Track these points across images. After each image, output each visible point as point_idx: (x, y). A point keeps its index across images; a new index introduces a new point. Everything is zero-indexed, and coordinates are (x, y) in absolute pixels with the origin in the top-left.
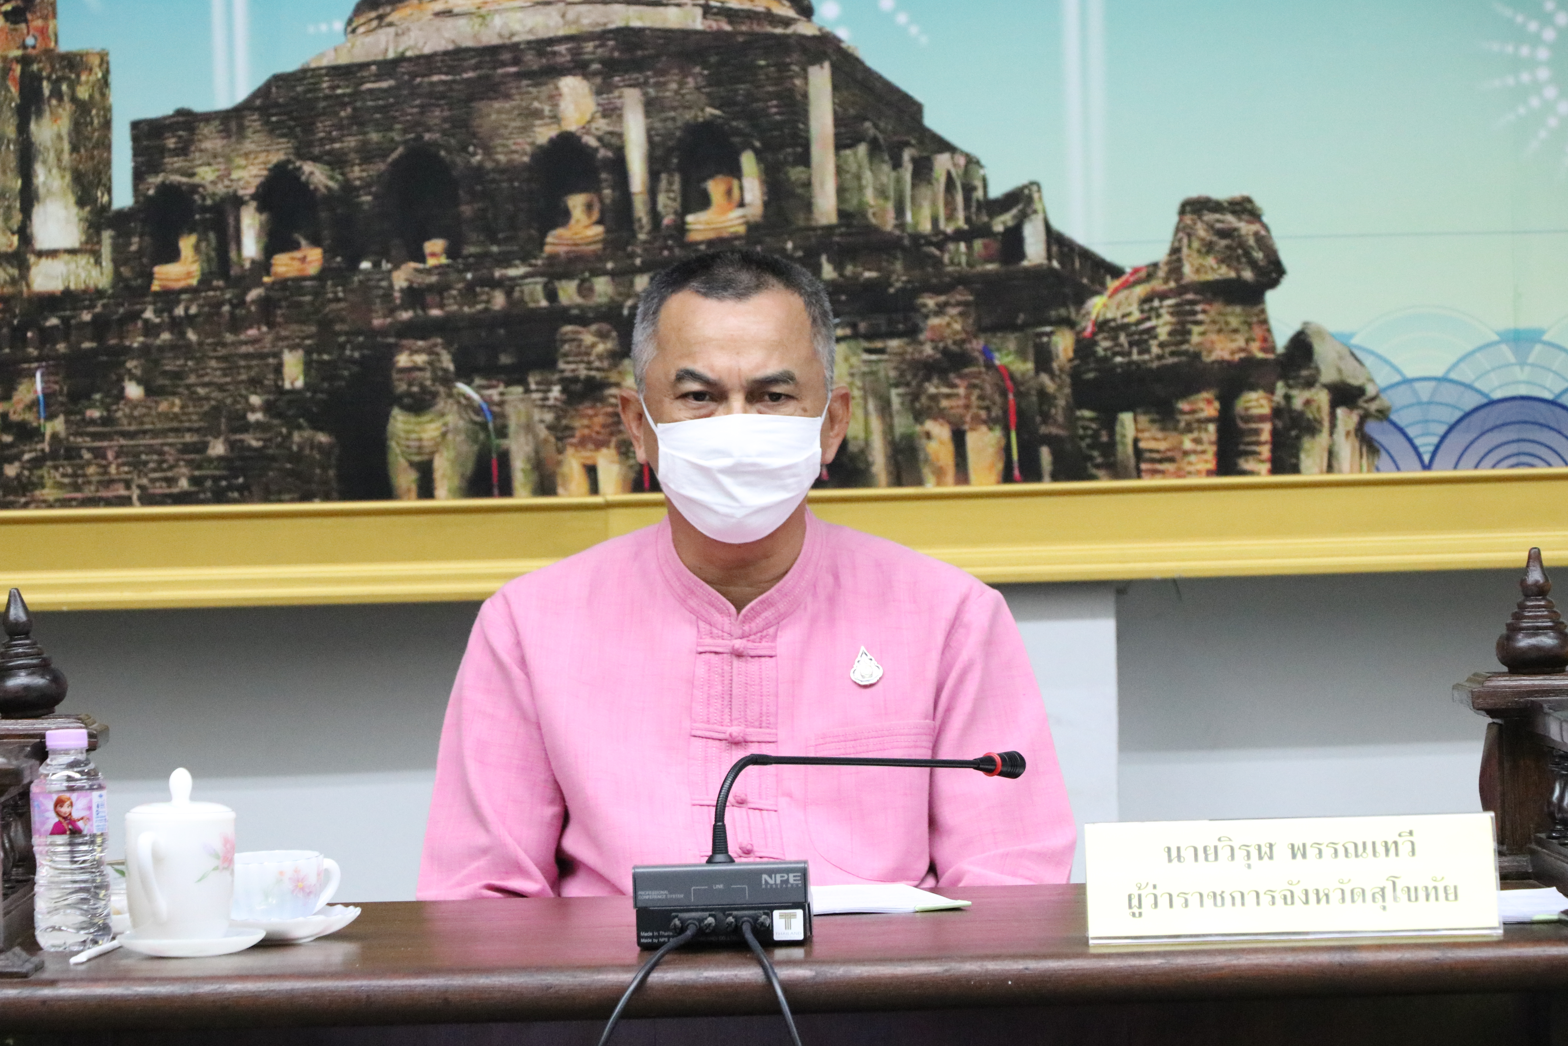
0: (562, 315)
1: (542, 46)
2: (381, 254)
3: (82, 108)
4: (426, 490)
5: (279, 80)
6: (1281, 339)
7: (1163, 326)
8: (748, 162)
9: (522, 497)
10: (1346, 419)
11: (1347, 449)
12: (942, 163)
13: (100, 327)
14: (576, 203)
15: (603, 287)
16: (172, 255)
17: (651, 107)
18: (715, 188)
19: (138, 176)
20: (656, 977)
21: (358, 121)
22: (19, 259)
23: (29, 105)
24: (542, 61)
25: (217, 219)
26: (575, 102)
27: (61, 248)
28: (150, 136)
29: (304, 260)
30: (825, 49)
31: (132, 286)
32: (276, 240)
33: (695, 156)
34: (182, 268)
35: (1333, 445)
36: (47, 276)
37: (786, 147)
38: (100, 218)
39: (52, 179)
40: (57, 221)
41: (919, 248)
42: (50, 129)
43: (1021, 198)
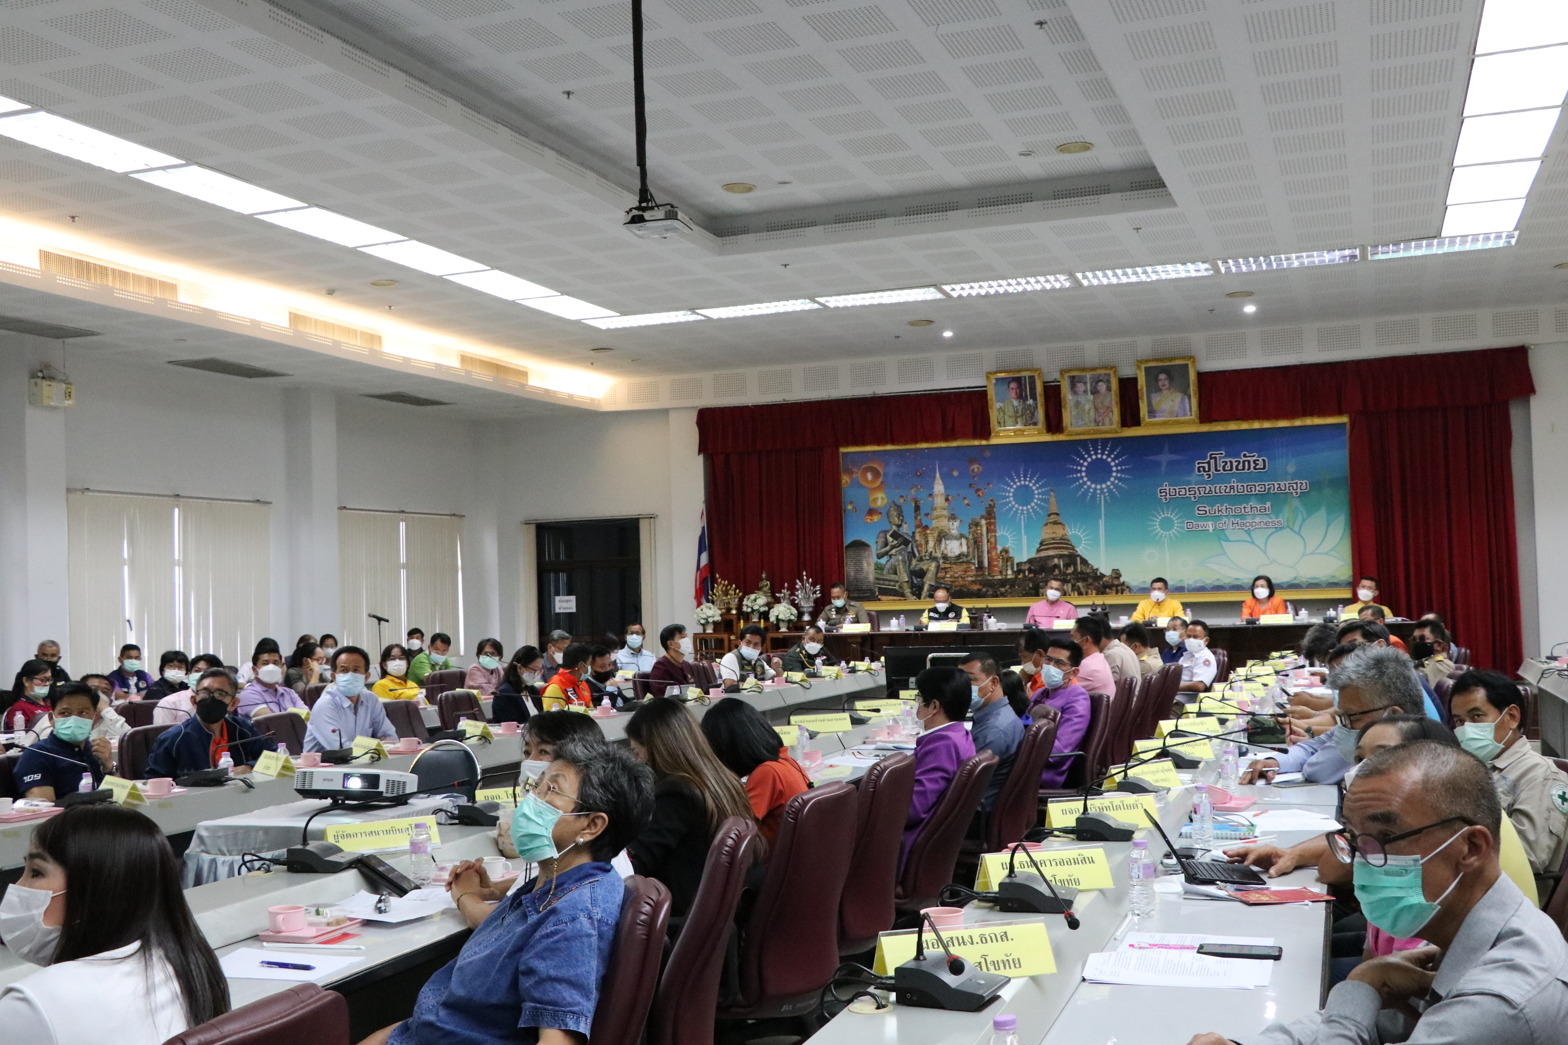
2: (1038, 574)
3: (1012, 562)
5: (1030, 559)
6: (1122, 582)
7: (1110, 581)
8: (1072, 566)
12: (1090, 566)
13: (1013, 581)
17: (1063, 561)
18: (1069, 568)
19: (1017, 568)
21: (1037, 563)
22: (1006, 575)
23: (1007, 561)
24: (1053, 557)
25: (1024, 572)
26: (1056, 561)
27: (1010, 574)
28: (1018, 564)
29: (1032, 575)
30: (1079, 555)
31: (1016, 578)
32: (1029, 573)
33: (1067, 566)
34: (1021, 576)
35: (1127, 592)
36: (1009, 577)
37: (1075, 564)
38: (1013, 572)
39: (1009, 568)
40: (1010, 572)
41: (1088, 574)
42: (1009, 564)
43: (1097, 569)
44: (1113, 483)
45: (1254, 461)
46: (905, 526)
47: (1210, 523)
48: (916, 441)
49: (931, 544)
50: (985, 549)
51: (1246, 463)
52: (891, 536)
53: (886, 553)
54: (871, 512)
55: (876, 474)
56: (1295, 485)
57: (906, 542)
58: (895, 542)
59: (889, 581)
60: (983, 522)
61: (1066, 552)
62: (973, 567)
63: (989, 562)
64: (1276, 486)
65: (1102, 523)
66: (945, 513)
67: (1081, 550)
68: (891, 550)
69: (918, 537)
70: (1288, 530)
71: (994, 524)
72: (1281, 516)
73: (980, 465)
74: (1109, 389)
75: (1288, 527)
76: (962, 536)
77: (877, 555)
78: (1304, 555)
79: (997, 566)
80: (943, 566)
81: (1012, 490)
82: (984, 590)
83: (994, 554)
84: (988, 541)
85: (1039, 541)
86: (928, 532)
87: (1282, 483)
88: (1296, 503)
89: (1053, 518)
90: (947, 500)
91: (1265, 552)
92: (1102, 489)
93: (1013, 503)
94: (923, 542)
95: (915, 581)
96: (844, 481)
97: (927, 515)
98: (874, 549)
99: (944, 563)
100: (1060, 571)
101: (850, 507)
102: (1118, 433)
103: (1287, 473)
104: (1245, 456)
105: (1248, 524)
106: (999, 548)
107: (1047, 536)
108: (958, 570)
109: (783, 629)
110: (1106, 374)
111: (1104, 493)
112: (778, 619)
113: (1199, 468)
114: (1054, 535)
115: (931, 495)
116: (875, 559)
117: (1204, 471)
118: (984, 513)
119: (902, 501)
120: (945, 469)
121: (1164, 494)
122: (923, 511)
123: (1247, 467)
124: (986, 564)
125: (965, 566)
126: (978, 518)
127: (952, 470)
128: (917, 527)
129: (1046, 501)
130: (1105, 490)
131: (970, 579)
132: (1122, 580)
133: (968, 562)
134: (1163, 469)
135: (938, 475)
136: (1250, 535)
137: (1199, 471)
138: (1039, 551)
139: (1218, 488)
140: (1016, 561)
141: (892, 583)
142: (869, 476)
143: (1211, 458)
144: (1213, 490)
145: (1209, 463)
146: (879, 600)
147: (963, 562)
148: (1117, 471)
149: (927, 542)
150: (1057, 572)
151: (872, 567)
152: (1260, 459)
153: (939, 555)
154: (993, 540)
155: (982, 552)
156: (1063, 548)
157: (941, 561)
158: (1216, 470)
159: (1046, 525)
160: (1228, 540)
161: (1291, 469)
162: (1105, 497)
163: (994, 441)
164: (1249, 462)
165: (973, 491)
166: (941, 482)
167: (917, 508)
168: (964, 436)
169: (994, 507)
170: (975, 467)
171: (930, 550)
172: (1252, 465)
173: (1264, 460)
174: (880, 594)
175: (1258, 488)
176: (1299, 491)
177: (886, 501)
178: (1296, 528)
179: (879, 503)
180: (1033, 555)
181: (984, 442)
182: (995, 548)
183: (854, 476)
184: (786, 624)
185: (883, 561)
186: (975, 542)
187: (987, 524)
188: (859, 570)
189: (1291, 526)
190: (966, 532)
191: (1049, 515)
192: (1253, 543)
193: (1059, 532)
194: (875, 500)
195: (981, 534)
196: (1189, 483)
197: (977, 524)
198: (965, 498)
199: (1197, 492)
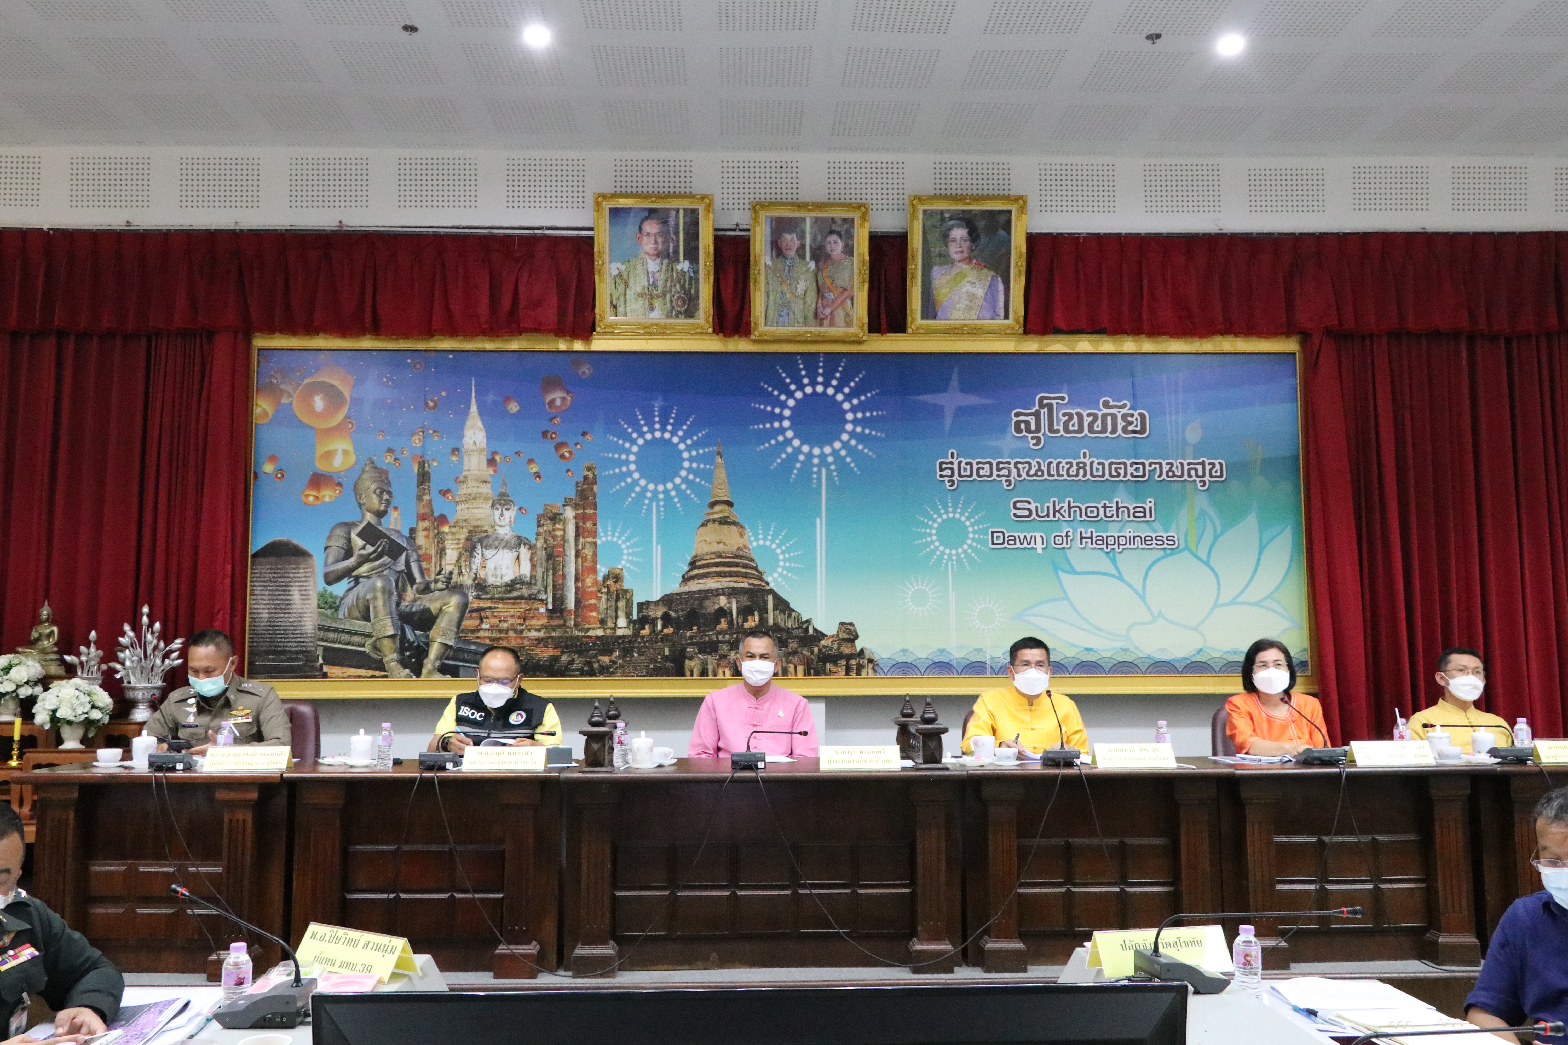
0: (719, 642)
1: (717, 590)
2: (685, 629)
3: (628, 600)
4: (692, 675)
5: (666, 595)
6: (858, 649)
7: (835, 646)
8: (756, 613)
9: (710, 677)
10: (871, 665)
11: (870, 671)
12: (793, 614)
13: (630, 642)
14: (723, 620)
15: (727, 636)
16: (644, 628)
17: (737, 602)
18: (749, 618)
19: (638, 613)
20: (735, 775)
21: (681, 604)
22: (614, 629)
23: (617, 599)
24: (717, 593)
25: (653, 622)
26: (723, 601)
27: (623, 627)
28: (641, 606)
29: (669, 630)
30: (771, 591)
31: (636, 634)
32: (665, 626)
33: (746, 612)
34: (646, 631)
35: (868, 671)
36: (620, 632)
37: (763, 611)
38: (630, 621)
39: (621, 614)
40: (622, 622)
41: (788, 630)
42: (621, 604)
43: (808, 622)
44: (845, 445)
45: (1124, 417)
46: (393, 515)
47: (1038, 535)
48: (429, 333)
49: (451, 555)
50: (571, 569)
51: (1109, 419)
52: (359, 535)
53: (347, 573)
54: (318, 481)
55: (334, 397)
56: (1200, 467)
57: (395, 550)
58: (370, 549)
59: (351, 633)
60: (570, 513)
61: (744, 584)
62: (542, 610)
63: (578, 602)
64: (1166, 468)
65: (820, 526)
66: (486, 489)
67: (775, 580)
68: (359, 565)
69: (421, 540)
70: (1186, 553)
71: (593, 518)
72: (1174, 526)
73: (568, 392)
74: (849, 250)
75: (1187, 548)
76: (520, 541)
77: (326, 576)
78: (1216, 606)
79: (595, 608)
80: (476, 604)
81: (635, 449)
82: (565, 658)
83: (589, 581)
84: (577, 555)
85: (689, 559)
86: (446, 529)
87: (1176, 463)
88: (1201, 501)
89: (720, 511)
90: (491, 462)
91: (1143, 597)
92: (823, 456)
93: (636, 476)
94: (433, 552)
95: (410, 636)
96: (257, 411)
97: (445, 493)
98: (319, 563)
99: (478, 597)
100: (730, 623)
101: (268, 468)
102: (860, 342)
103: (1185, 443)
104: (1106, 405)
105: (1111, 541)
106: (602, 570)
107: (705, 549)
108: (509, 614)
110: (845, 220)
111: (828, 465)
112: (54, 718)
113: (1018, 424)
114: (721, 548)
115: (456, 450)
116: (321, 585)
117: (1028, 430)
118: (572, 494)
119: (389, 459)
120: (491, 398)
121: (948, 472)
122: (436, 484)
123: (1109, 428)
124: (571, 604)
125: (524, 605)
126: (560, 504)
127: (507, 399)
128: (423, 517)
129: (707, 475)
130: (830, 459)
131: (534, 634)
132: (859, 645)
133: (532, 598)
134: (948, 421)
135: (474, 408)
136: (1114, 561)
137: (1018, 430)
138: (686, 579)
139: (1054, 465)
140: (638, 599)
141: (356, 639)
142: (319, 403)
143: (1042, 406)
144: (1045, 469)
145: (1037, 415)
146: (325, 676)
147: (521, 598)
148: (855, 422)
149: (442, 552)
150: (723, 625)
151: (314, 602)
152: (1136, 414)
153: (467, 580)
154: (588, 552)
155: (564, 577)
156: (737, 575)
157: (471, 594)
158: (1051, 430)
159: (704, 524)
160: (1073, 572)
161: (1193, 435)
162: (829, 473)
163: (599, 344)
164: (1114, 417)
165: (550, 445)
166: (479, 424)
167: (424, 477)
168: (537, 330)
169: (594, 482)
170: (557, 396)
171: (448, 569)
172: (1121, 424)
173: (1142, 416)
174: (328, 661)
175: (1130, 470)
176: (1207, 478)
177: (353, 459)
178: (1203, 553)
179: (338, 463)
180: (674, 587)
181: (578, 346)
182: (594, 570)
183: (285, 400)
184: (80, 732)
185: (339, 589)
186: (550, 557)
187: (575, 518)
188: (284, 607)
189: (1193, 548)
190: (530, 532)
191: (712, 505)
192: (1120, 578)
193: (731, 540)
194: (329, 455)
195: (564, 539)
196: (997, 453)
197: (555, 518)
198: (531, 461)
199: (1014, 471)
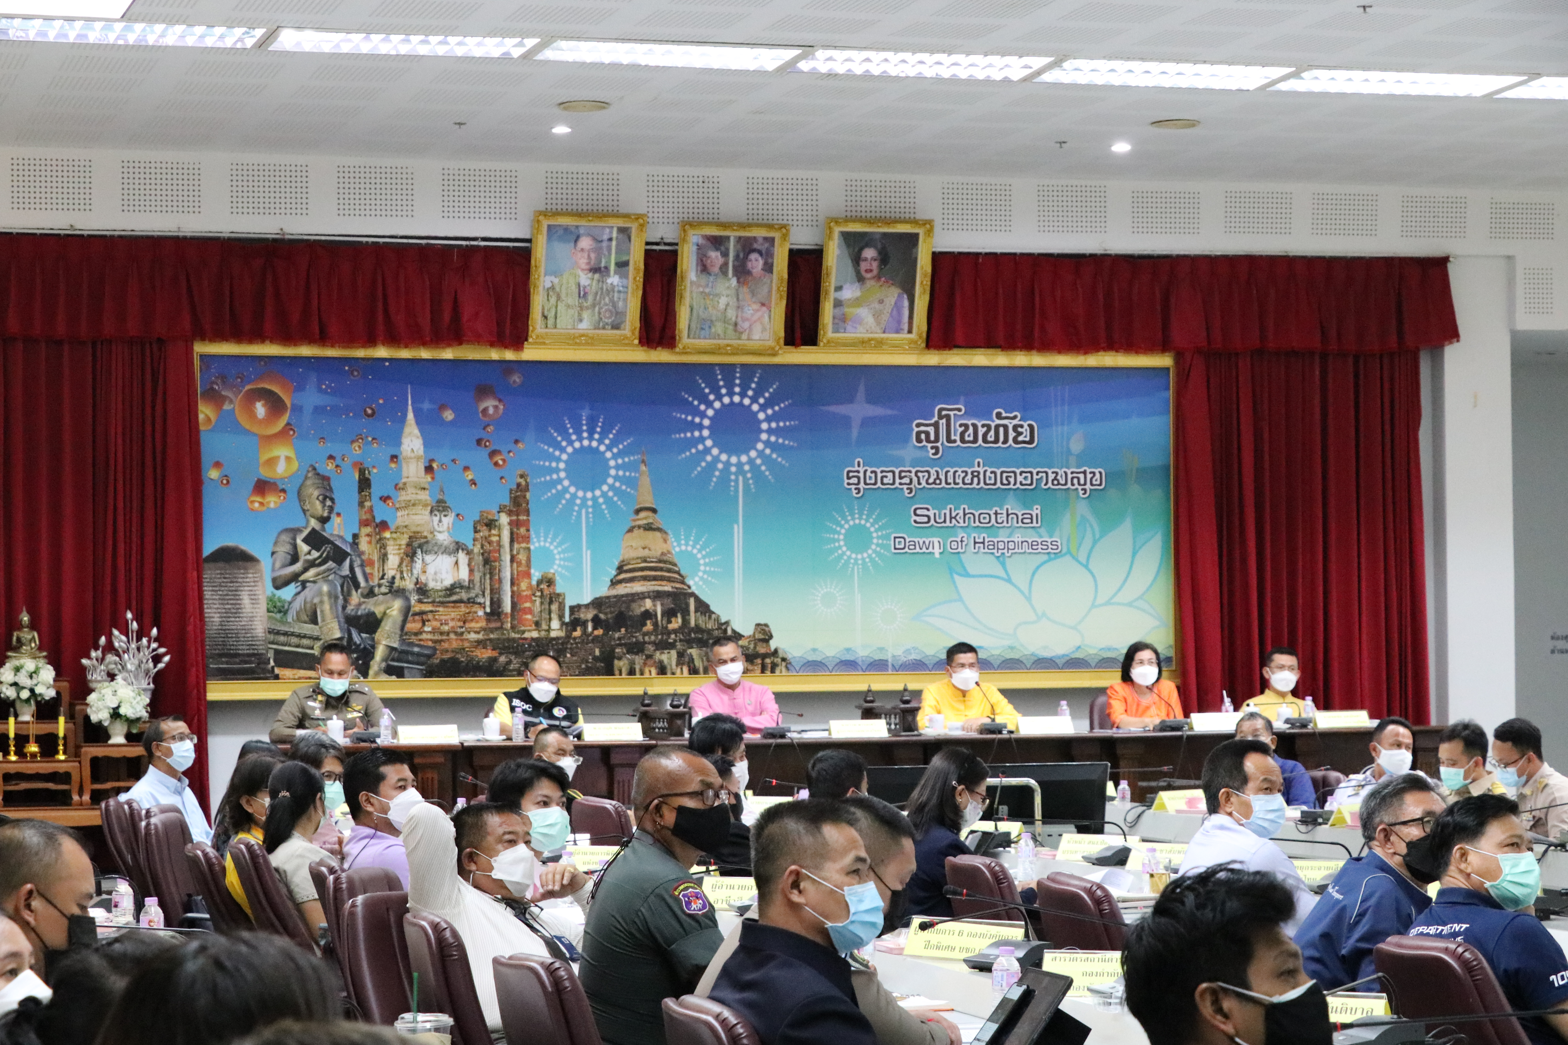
0: (645, 643)
1: (642, 593)
2: (614, 630)
3: (560, 603)
4: (621, 674)
5: (596, 599)
6: (773, 649)
7: (752, 646)
8: (679, 615)
9: (638, 676)
10: (784, 664)
11: (784, 669)
12: (713, 616)
13: (562, 644)
14: (648, 622)
15: (653, 638)
16: (575, 630)
17: (662, 605)
18: (673, 620)
19: (571, 615)
21: (610, 607)
22: (549, 630)
23: (551, 602)
24: (642, 596)
25: (584, 624)
26: (648, 604)
27: (556, 629)
28: (573, 609)
29: (599, 632)
30: (693, 594)
31: (568, 636)
32: (595, 628)
33: (669, 614)
34: (578, 633)
35: (781, 669)
36: (553, 634)
37: (685, 612)
38: (563, 624)
39: (554, 616)
40: (555, 624)
41: (709, 632)
42: (554, 607)
43: (727, 623)
44: (761, 454)
45: (1015, 428)
46: (336, 521)
47: (936, 540)
49: (393, 560)
50: (507, 574)
51: (1001, 430)
52: (305, 540)
53: (294, 578)
54: (262, 487)
55: (276, 405)
56: (1081, 476)
57: (339, 556)
58: (315, 554)
59: (300, 636)
60: (504, 519)
61: (667, 587)
62: (481, 613)
63: (514, 605)
64: (1051, 477)
65: (738, 531)
66: (424, 496)
67: (696, 584)
68: (306, 570)
69: (364, 545)
70: (1068, 558)
71: (526, 524)
72: (1057, 533)
73: (500, 401)
74: (768, 268)
75: (1069, 552)
76: (458, 547)
77: (274, 580)
78: (1093, 606)
79: (530, 611)
80: (417, 608)
81: (564, 457)
82: (503, 659)
83: (524, 585)
84: (513, 559)
85: (616, 564)
86: (387, 535)
87: (1061, 472)
88: (1082, 508)
89: (645, 518)
90: (429, 469)
91: (1028, 599)
92: (740, 465)
93: (566, 483)
94: (375, 557)
95: (356, 638)
96: (201, 417)
97: (385, 499)
98: (267, 568)
99: (420, 601)
100: (655, 624)
101: (214, 474)
102: (774, 355)
103: (1069, 452)
104: (999, 416)
105: (1001, 545)
106: (536, 575)
107: (633, 554)
108: (449, 617)
109: (118, 739)
110: (766, 239)
111: (744, 473)
113: (919, 434)
114: (646, 553)
115: (394, 458)
116: (270, 589)
117: (928, 440)
118: (506, 501)
119: (331, 466)
120: (426, 406)
121: (855, 480)
122: (377, 490)
123: (1002, 438)
124: (507, 607)
125: (463, 609)
126: (495, 510)
127: (442, 407)
128: (364, 523)
129: (631, 482)
130: (747, 468)
131: (473, 636)
132: (773, 644)
133: (471, 602)
134: (854, 431)
135: (410, 416)
136: (1003, 565)
137: (919, 440)
138: (614, 583)
139: (950, 474)
140: (570, 602)
141: (305, 642)
142: (260, 409)
143: (940, 417)
144: (943, 477)
145: (936, 425)
146: (277, 677)
147: (461, 601)
148: (770, 431)
149: (384, 558)
150: (649, 626)
151: (263, 606)
152: (1025, 425)
153: (409, 584)
154: (522, 557)
155: (500, 581)
156: (662, 578)
157: (414, 598)
158: (949, 440)
159: (631, 530)
160: (967, 575)
161: (1076, 445)
162: (746, 480)
163: (530, 353)
164: (1006, 427)
165: (484, 453)
166: (416, 431)
167: (364, 484)
168: (478, 339)
169: (527, 489)
170: (490, 404)
171: (390, 573)
172: (1012, 434)
173: (1031, 427)
174: (280, 663)
175: (1020, 478)
176: (1088, 487)
177: (295, 465)
178: (1082, 558)
179: (281, 469)
180: (603, 590)
181: (509, 355)
182: (528, 575)
183: (227, 407)
185: (287, 593)
186: (486, 562)
187: (511, 523)
188: (236, 611)
189: (1074, 551)
190: (467, 539)
191: (638, 511)
192: (1009, 580)
193: (655, 546)
194: (272, 462)
195: (499, 543)
196: (899, 462)
197: (491, 524)
198: (466, 468)
199: (915, 479)
